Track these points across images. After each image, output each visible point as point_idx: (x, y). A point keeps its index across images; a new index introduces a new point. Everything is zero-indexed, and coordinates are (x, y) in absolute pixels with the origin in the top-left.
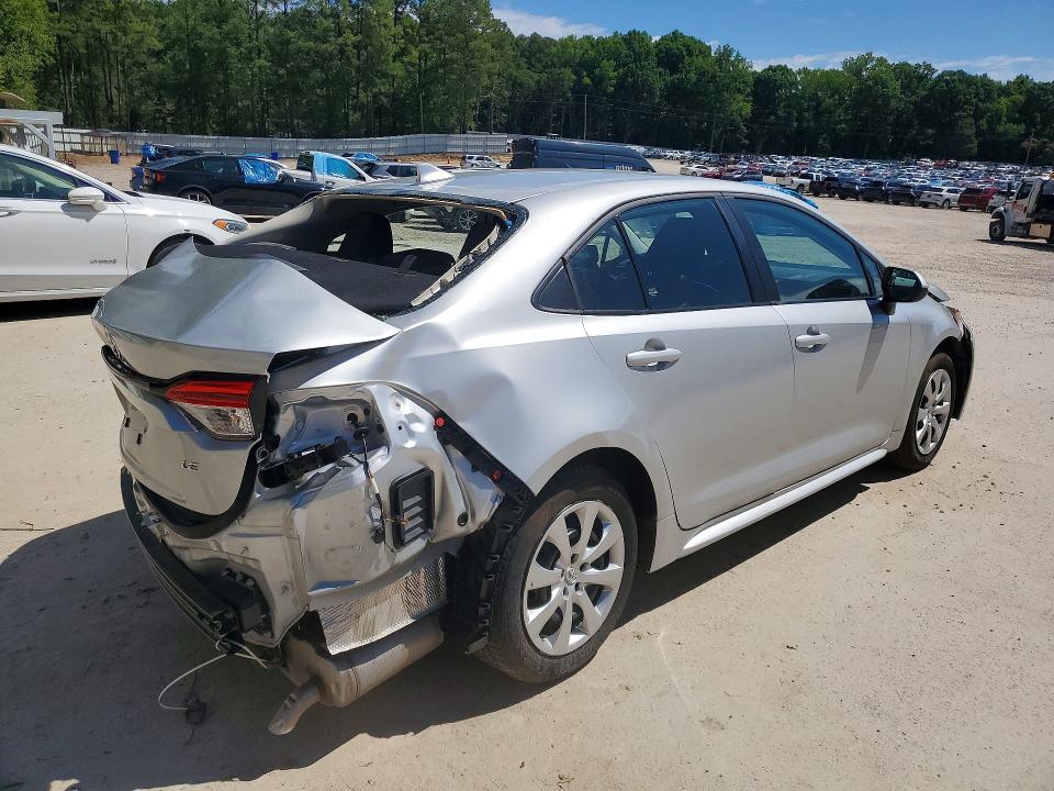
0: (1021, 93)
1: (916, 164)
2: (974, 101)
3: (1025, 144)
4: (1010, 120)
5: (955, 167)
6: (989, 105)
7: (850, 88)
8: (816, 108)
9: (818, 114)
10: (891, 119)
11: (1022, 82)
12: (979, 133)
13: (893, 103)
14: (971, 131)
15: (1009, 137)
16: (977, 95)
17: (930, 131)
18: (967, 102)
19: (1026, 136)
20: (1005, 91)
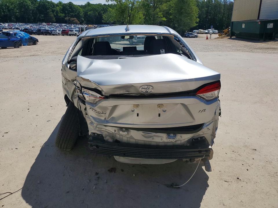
0: (61, 6)
1: (42, 24)
2: (51, 7)
3: (66, 19)
4: (61, 13)
5: (52, 25)
6: (55, 9)
7: (16, 2)
8: (8, 9)
9: (9, 11)
10: (31, 12)
11: (60, 3)
12: (55, 16)
13: (30, 7)
14: (52, 15)
15: (62, 17)
16: (51, 6)
17: (42, 15)
18: (49, 8)
19: (65, 16)
20: (57, 5)
